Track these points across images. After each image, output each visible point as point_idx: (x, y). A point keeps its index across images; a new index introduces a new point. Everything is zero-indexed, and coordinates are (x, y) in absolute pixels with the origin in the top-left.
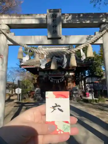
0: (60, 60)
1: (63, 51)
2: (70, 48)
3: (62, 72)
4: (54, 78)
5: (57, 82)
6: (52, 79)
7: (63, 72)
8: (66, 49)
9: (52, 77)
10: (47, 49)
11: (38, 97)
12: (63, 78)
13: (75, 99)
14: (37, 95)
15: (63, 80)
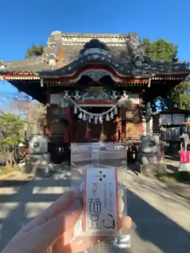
0: (106, 56)
1: (113, 45)
2: (131, 37)
3: (112, 94)
4: (88, 109)
5: (96, 122)
6: (83, 113)
7: (114, 92)
8: (121, 41)
9: (83, 108)
10: (75, 39)
11: (38, 162)
12: (113, 111)
13: (148, 170)
14: (36, 156)
15: (112, 115)
